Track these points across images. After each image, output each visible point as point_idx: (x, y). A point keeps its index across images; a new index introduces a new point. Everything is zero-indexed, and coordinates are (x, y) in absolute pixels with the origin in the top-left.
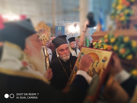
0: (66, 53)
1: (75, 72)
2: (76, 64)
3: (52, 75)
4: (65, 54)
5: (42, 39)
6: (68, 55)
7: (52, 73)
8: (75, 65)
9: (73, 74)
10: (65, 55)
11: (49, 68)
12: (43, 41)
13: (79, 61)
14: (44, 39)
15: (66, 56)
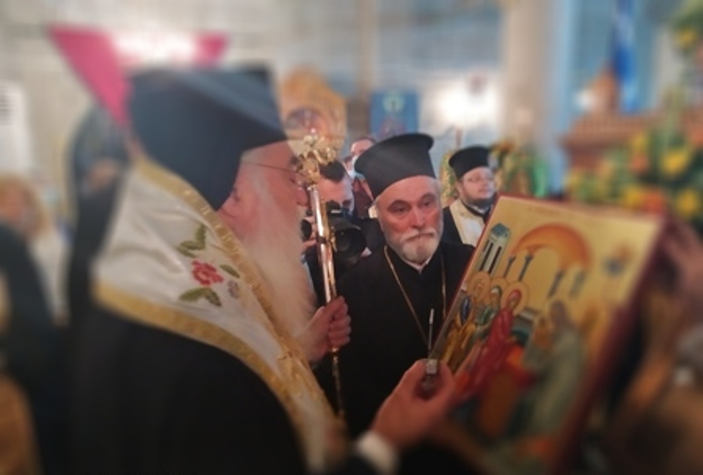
0: (420, 223)
1: (459, 322)
2: (469, 282)
3: (349, 330)
4: (415, 227)
5: (305, 155)
6: (431, 235)
7: (347, 319)
8: (463, 287)
9: (449, 329)
10: (414, 233)
11: (332, 294)
12: (309, 161)
13: (482, 268)
14: (311, 155)
15: (419, 236)
